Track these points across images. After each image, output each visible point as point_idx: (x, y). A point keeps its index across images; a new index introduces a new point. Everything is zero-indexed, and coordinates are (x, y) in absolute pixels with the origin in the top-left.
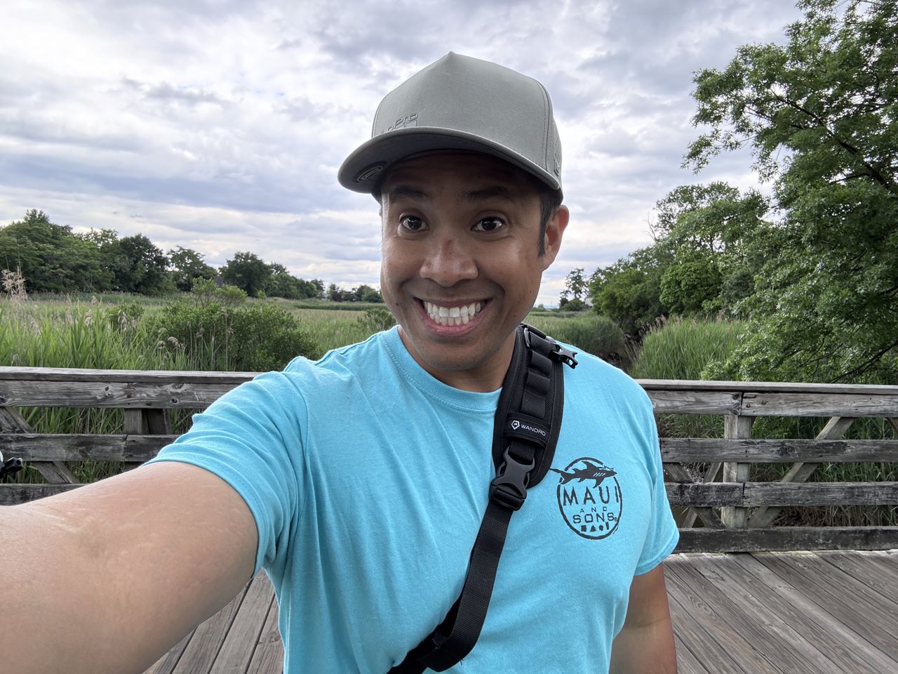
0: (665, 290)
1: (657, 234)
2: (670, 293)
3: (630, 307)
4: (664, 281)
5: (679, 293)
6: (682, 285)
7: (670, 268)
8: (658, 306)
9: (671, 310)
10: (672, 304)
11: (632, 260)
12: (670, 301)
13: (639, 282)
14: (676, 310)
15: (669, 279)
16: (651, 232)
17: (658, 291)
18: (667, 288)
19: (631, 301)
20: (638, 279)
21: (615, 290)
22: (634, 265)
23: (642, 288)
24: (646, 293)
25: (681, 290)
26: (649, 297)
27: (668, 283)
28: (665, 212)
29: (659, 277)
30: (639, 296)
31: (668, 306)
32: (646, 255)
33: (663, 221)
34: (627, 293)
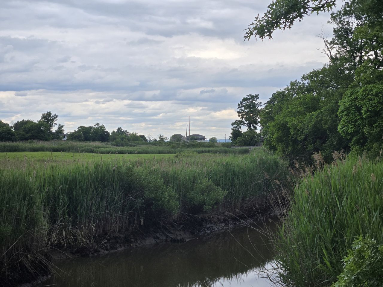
0: (344, 118)
1: (334, 52)
2: (349, 122)
3: (305, 139)
4: (342, 108)
5: (360, 121)
6: (363, 111)
7: (349, 91)
8: (337, 138)
9: (352, 142)
10: (353, 135)
11: (307, 82)
12: (350, 131)
13: (315, 109)
14: (357, 142)
15: (347, 105)
16: (326, 50)
17: (336, 120)
18: (346, 115)
19: (306, 131)
20: (313, 106)
21: (288, 119)
22: (309, 89)
23: (317, 117)
24: (322, 122)
25: (362, 118)
26: (326, 127)
27: (347, 109)
28: (341, 26)
29: (337, 102)
30: (314, 126)
31: (348, 137)
32: (323, 77)
33: (340, 37)
34: (301, 122)
